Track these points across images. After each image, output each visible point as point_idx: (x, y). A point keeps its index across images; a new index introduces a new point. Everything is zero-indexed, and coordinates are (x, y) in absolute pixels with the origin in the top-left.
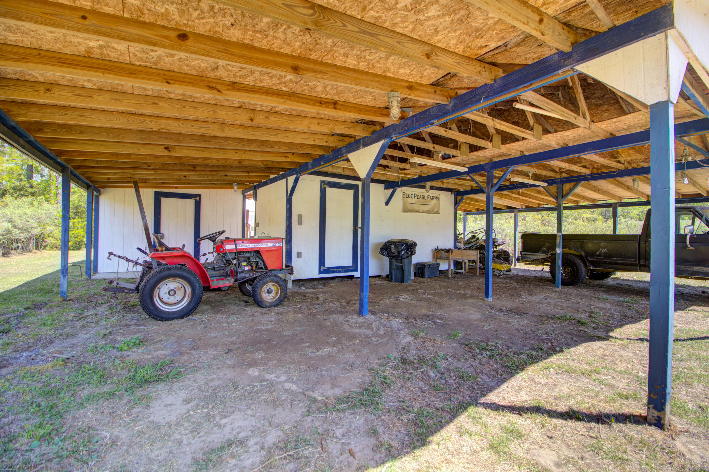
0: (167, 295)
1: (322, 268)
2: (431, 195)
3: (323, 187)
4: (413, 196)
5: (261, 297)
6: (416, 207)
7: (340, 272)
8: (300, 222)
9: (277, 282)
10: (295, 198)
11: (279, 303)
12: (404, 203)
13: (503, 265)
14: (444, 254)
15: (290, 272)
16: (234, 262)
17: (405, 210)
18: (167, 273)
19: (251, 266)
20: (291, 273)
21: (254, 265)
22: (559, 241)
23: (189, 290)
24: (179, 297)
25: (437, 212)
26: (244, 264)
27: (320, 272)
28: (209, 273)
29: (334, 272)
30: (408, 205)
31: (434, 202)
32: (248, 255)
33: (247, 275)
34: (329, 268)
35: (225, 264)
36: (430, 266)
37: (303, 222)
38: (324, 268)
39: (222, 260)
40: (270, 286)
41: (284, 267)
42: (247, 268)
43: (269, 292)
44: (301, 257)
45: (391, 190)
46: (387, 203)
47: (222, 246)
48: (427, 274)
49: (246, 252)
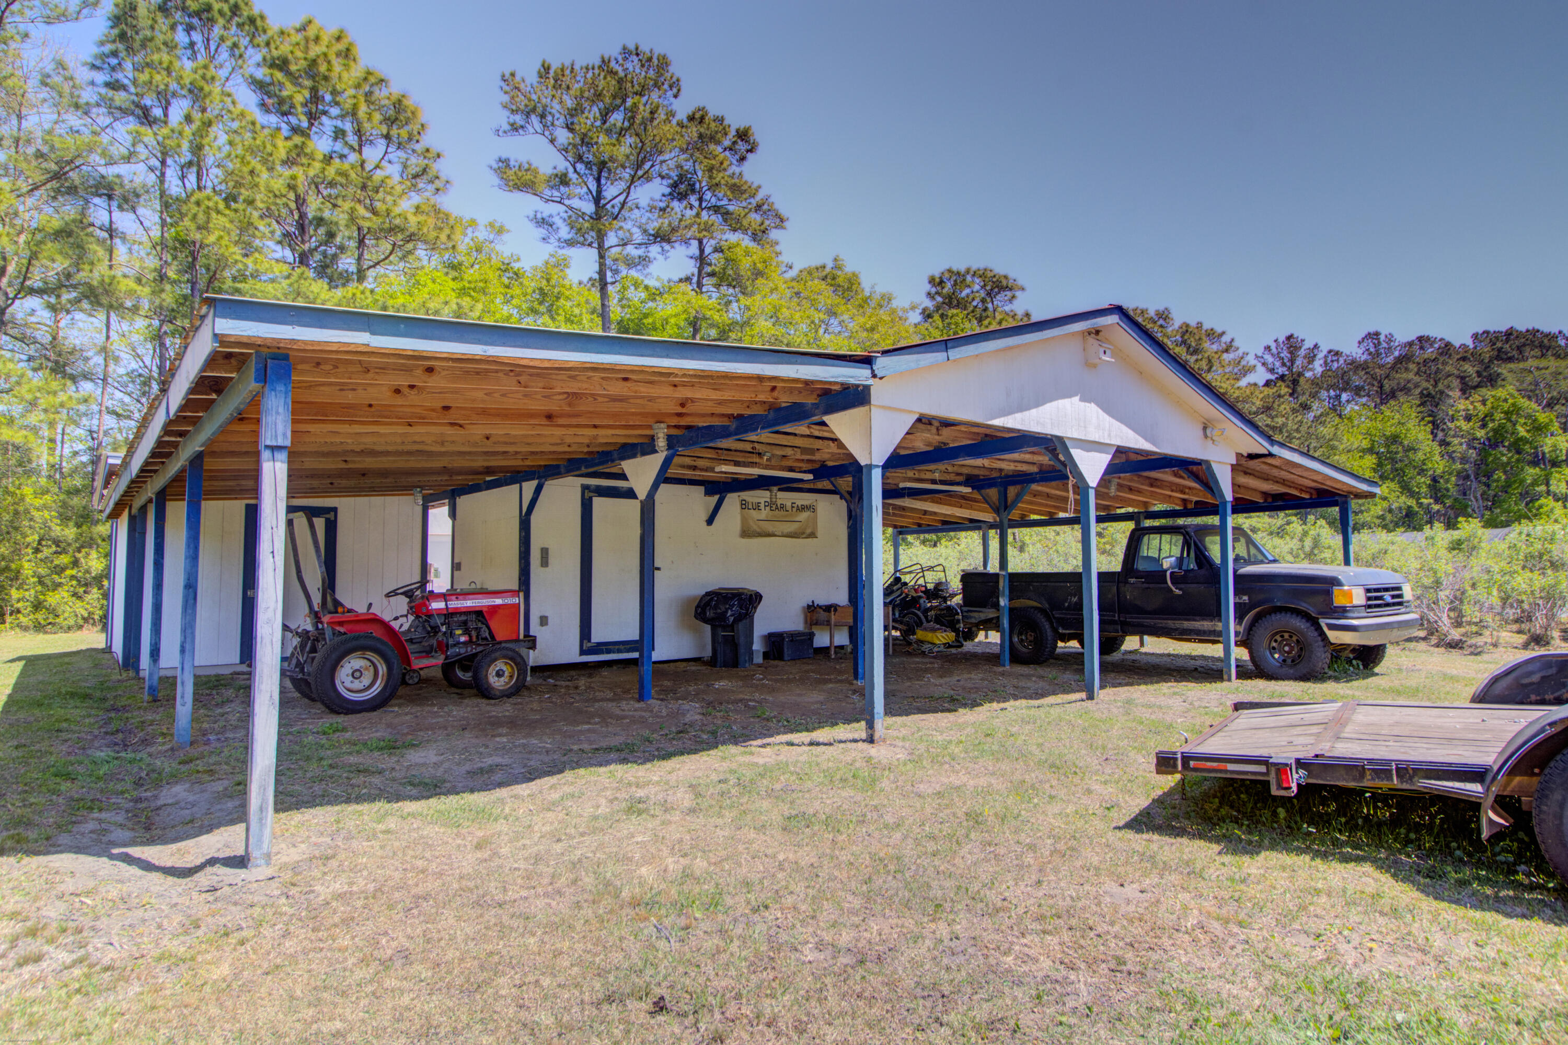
0: (351, 678)
1: (586, 645)
2: (799, 503)
3: (587, 496)
4: (762, 506)
5: (487, 682)
6: (769, 527)
7: (619, 651)
8: (545, 562)
9: (511, 659)
10: (536, 519)
11: (517, 690)
12: (744, 520)
13: (939, 635)
14: (823, 615)
15: (530, 644)
16: (444, 629)
17: (746, 533)
18: (354, 643)
19: (470, 637)
20: (533, 647)
21: (474, 634)
22: (1003, 585)
23: (382, 669)
24: (366, 680)
25: (813, 535)
26: (459, 632)
27: (583, 652)
28: (410, 648)
29: (609, 652)
30: (751, 523)
31: (804, 516)
32: (463, 618)
33: (463, 651)
34: (599, 644)
35: (428, 633)
36: (793, 636)
37: (551, 560)
38: (589, 645)
39: (424, 627)
40: (500, 665)
41: (521, 637)
42: (463, 639)
43: (499, 674)
44: (547, 624)
45: (717, 497)
46: (710, 521)
47: (425, 605)
48: (787, 652)
49: (461, 613)
